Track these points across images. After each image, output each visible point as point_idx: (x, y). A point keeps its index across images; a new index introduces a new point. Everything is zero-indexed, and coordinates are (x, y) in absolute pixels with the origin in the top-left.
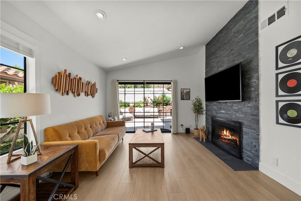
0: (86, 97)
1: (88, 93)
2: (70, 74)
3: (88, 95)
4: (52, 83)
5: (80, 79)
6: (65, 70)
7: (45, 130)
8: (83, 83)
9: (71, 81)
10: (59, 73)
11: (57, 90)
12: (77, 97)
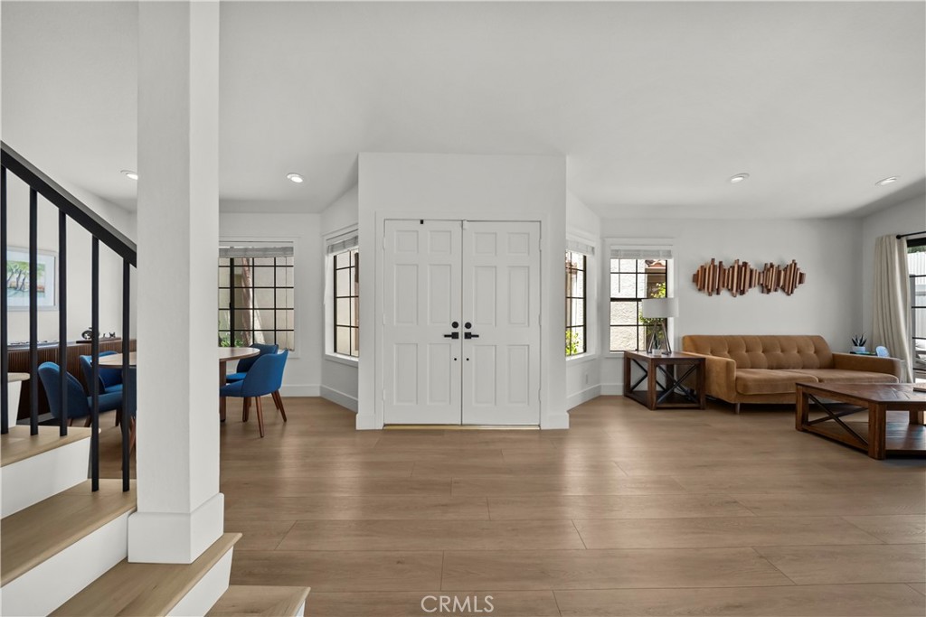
0: (765, 295)
1: (767, 286)
2: (721, 263)
3: (769, 291)
4: (694, 281)
5: (745, 264)
6: (713, 260)
7: (684, 338)
8: (751, 271)
9: (724, 273)
10: (702, 267)
11: (700, 290)
12: (738, 296)
